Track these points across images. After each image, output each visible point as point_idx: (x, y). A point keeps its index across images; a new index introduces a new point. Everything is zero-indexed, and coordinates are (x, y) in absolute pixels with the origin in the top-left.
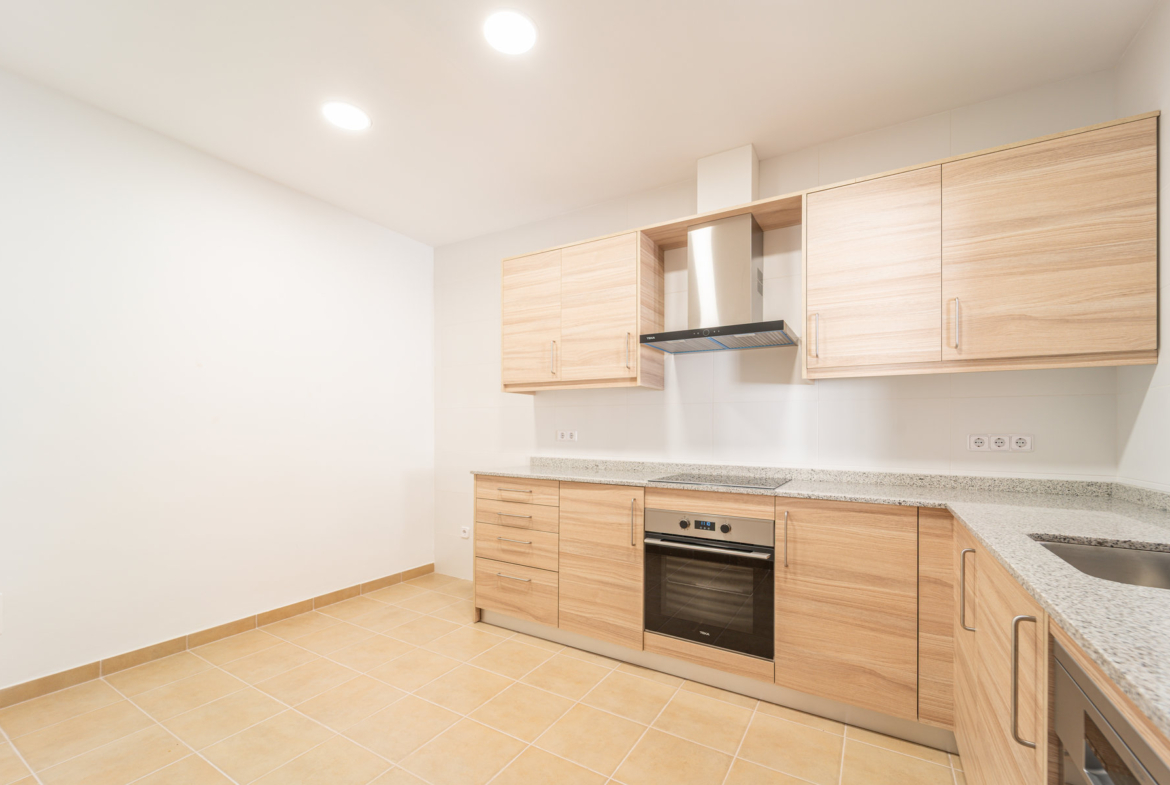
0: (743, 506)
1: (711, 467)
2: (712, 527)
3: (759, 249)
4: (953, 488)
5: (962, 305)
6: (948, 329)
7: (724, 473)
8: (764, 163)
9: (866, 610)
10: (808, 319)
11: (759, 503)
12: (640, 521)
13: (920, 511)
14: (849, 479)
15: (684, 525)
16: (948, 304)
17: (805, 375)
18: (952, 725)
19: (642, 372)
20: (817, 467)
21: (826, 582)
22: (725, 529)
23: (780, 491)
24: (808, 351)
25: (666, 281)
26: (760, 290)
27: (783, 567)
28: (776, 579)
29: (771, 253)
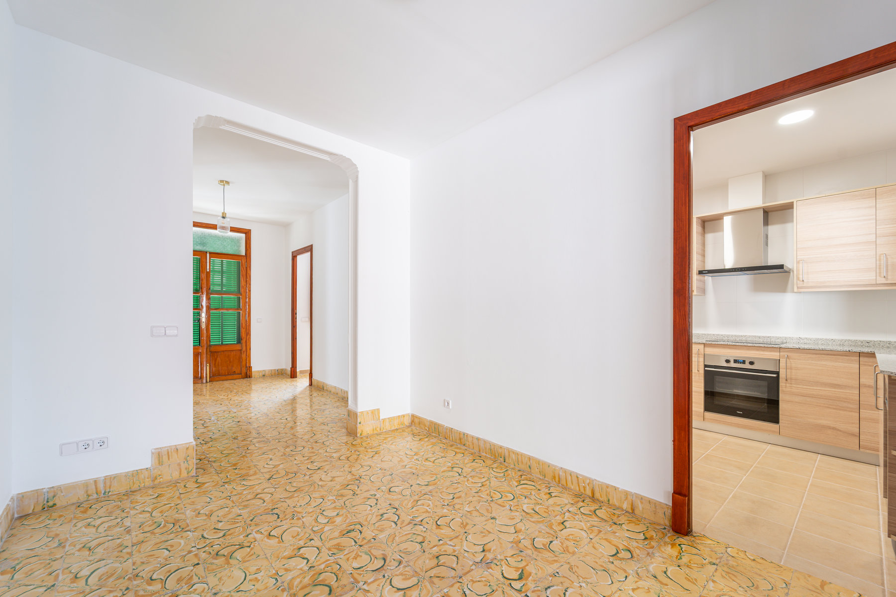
0: (762, 353)
1: (736, 336)
2: (744, 362)
3: (766, 222)
4: (888, 347)
5: (888, 257)
6: (880, 268)
7: (744, 339)
8: (768, 177)
9: (831, 400)
10: (798, 262)
11: (771, 351)
12: (702, 360)
13: (860, 354)
14: (823, 342)
15: (728, 361)
16: (880, 256)
17: (796, 290)
18: (878, 451)
19: (697, 288)
20: (803, 336)
21: (809, 387)
22: (752, 363)
23: (783, 346)
24: (798, 279)
25: (706, 238)
26: (767, 245)
27: (784, 381)
28: (780, 386)
29: (773, 224)
